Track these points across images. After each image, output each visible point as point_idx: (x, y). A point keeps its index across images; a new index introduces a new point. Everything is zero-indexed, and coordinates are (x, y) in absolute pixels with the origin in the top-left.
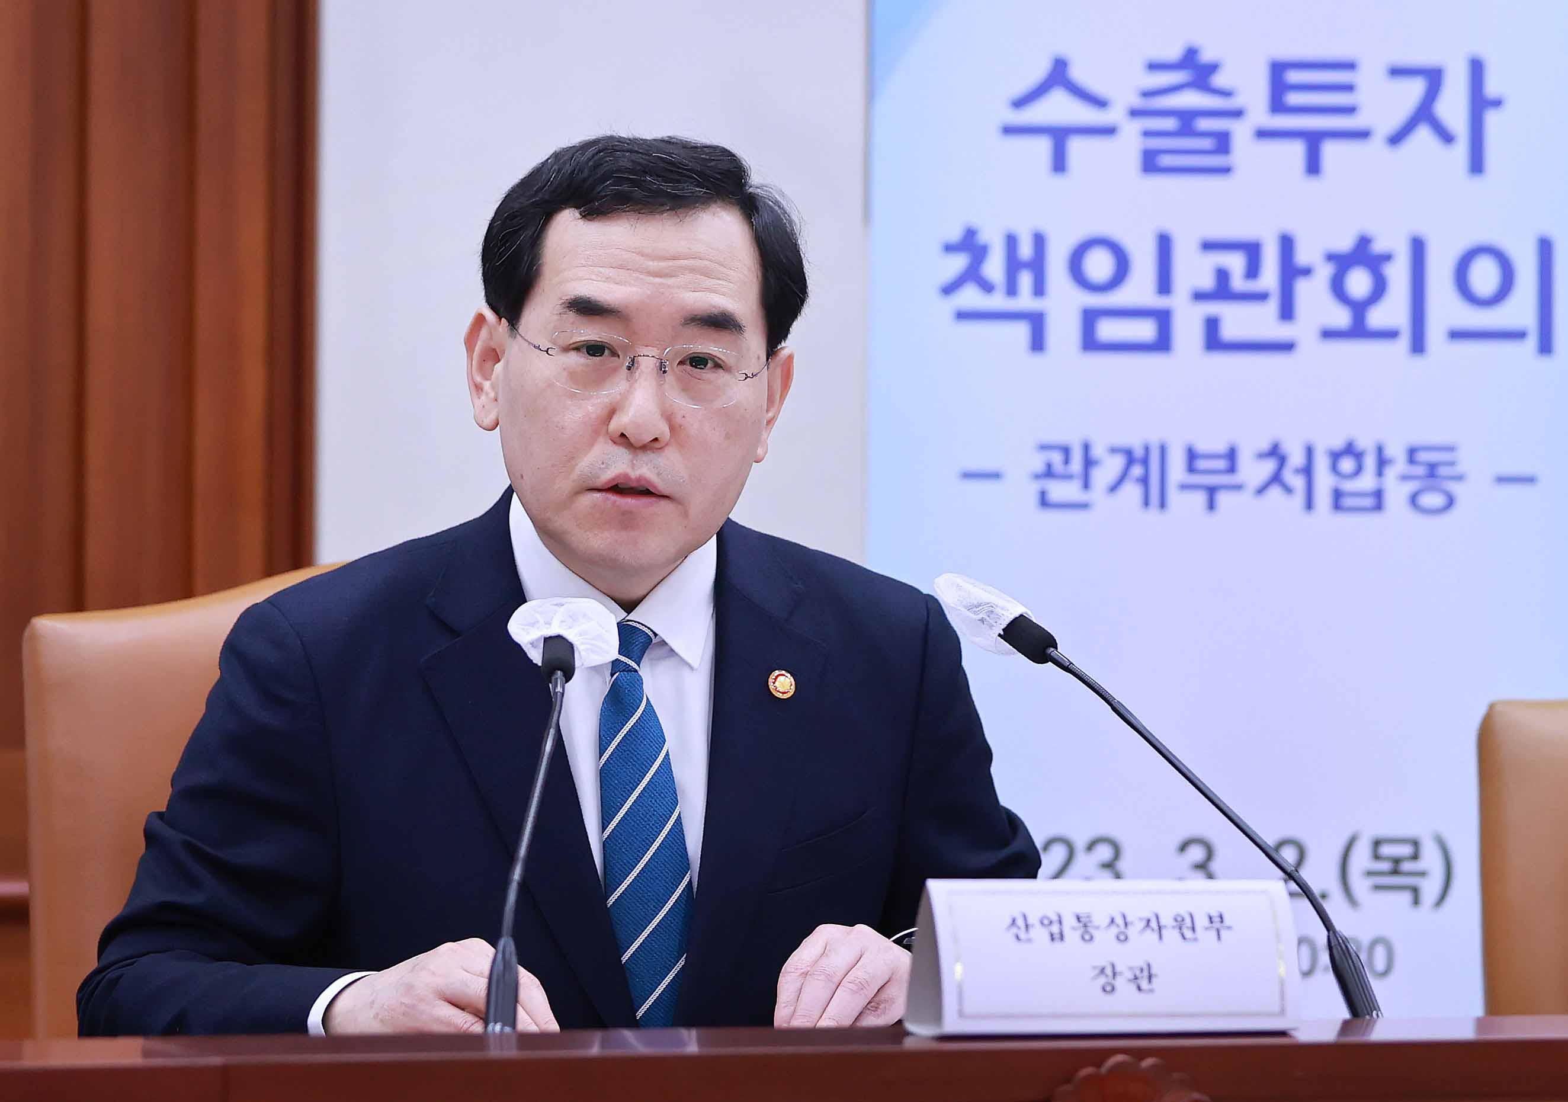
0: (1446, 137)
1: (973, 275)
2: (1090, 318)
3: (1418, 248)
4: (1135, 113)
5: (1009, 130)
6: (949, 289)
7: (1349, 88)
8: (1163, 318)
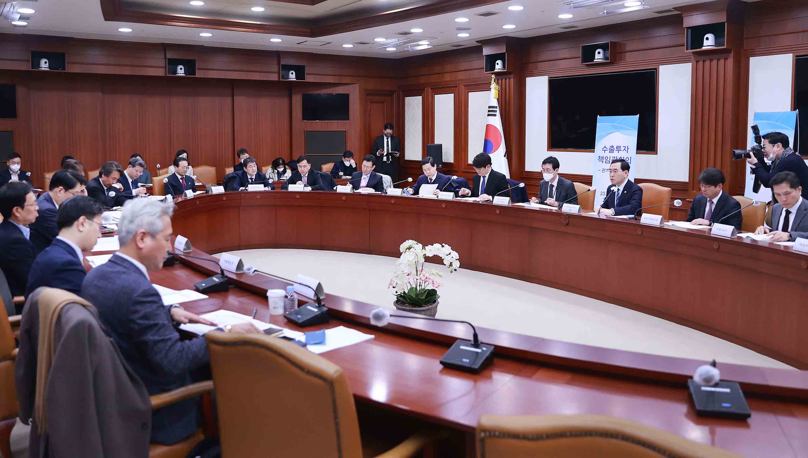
8: (610, 161)
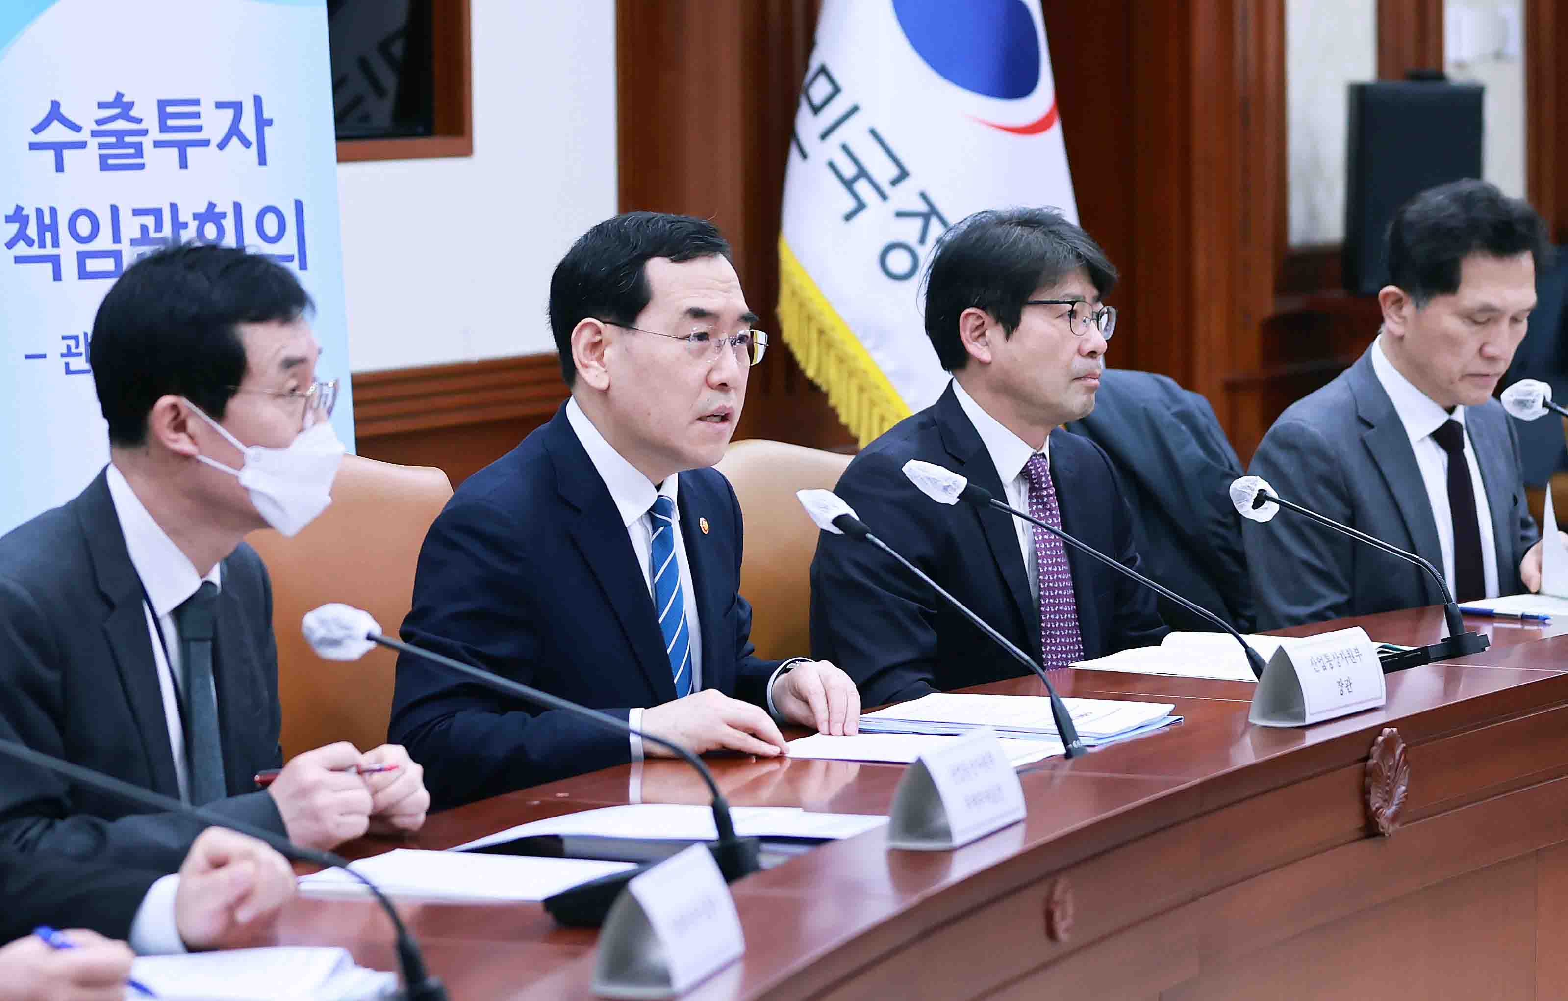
0: (247, 144)
1: (21, 236)
2: (82, 257)
3: (237, 207)
4: (94, 134)
5: (33, 146)
6: (10, 245)
7: (197, 116)
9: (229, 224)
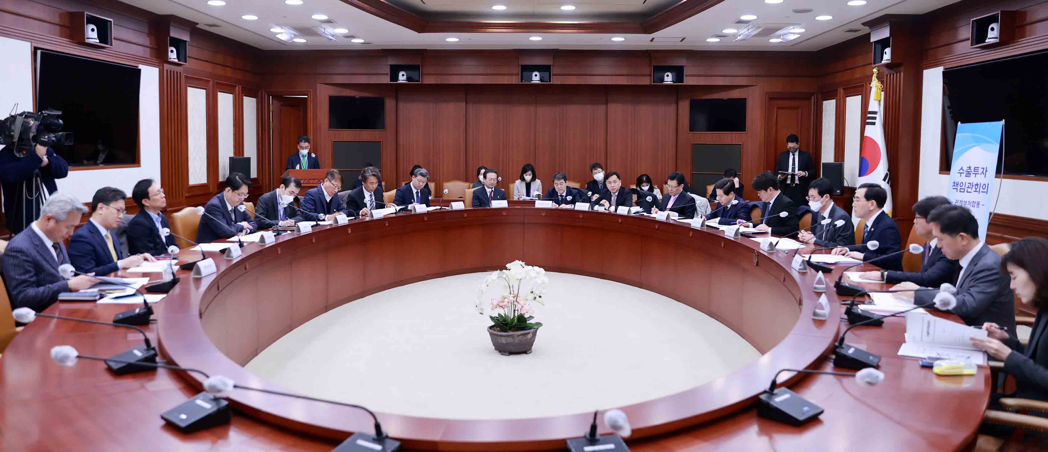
0: (984, 174)
1: (954, 185)
2: (960, 189)
3: (980, 184)
4: (966, 171)
5: (959, 173)
6: (953, 186)
7: (978, 170)
8: (964, 189)
9: (979, 186)
